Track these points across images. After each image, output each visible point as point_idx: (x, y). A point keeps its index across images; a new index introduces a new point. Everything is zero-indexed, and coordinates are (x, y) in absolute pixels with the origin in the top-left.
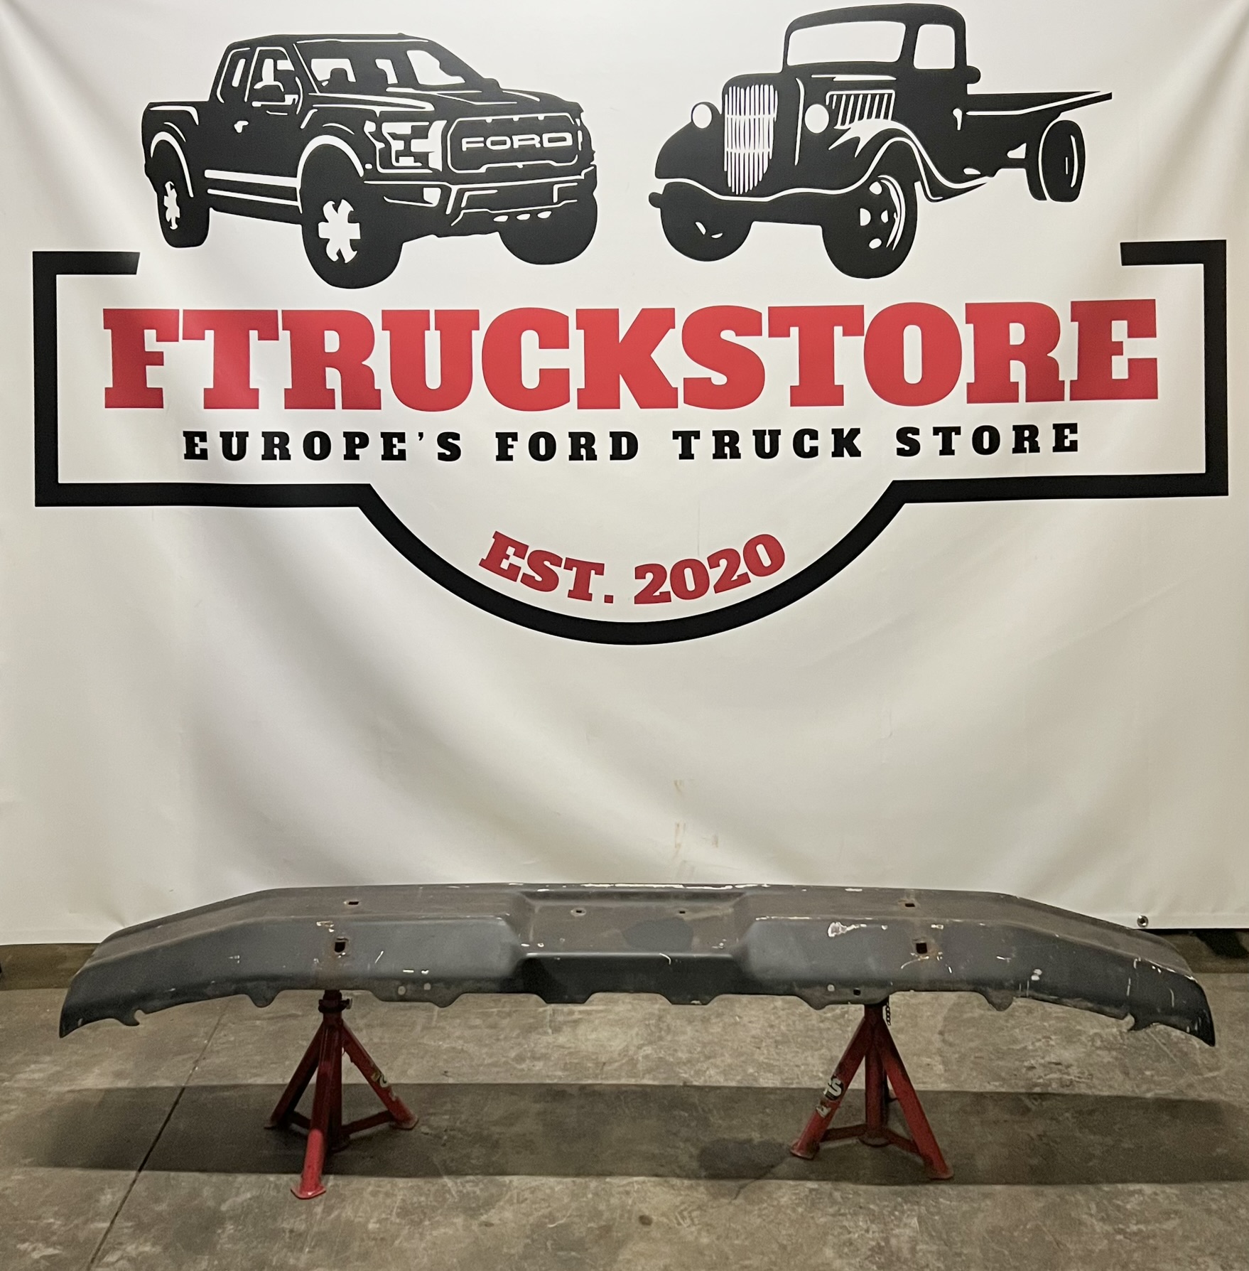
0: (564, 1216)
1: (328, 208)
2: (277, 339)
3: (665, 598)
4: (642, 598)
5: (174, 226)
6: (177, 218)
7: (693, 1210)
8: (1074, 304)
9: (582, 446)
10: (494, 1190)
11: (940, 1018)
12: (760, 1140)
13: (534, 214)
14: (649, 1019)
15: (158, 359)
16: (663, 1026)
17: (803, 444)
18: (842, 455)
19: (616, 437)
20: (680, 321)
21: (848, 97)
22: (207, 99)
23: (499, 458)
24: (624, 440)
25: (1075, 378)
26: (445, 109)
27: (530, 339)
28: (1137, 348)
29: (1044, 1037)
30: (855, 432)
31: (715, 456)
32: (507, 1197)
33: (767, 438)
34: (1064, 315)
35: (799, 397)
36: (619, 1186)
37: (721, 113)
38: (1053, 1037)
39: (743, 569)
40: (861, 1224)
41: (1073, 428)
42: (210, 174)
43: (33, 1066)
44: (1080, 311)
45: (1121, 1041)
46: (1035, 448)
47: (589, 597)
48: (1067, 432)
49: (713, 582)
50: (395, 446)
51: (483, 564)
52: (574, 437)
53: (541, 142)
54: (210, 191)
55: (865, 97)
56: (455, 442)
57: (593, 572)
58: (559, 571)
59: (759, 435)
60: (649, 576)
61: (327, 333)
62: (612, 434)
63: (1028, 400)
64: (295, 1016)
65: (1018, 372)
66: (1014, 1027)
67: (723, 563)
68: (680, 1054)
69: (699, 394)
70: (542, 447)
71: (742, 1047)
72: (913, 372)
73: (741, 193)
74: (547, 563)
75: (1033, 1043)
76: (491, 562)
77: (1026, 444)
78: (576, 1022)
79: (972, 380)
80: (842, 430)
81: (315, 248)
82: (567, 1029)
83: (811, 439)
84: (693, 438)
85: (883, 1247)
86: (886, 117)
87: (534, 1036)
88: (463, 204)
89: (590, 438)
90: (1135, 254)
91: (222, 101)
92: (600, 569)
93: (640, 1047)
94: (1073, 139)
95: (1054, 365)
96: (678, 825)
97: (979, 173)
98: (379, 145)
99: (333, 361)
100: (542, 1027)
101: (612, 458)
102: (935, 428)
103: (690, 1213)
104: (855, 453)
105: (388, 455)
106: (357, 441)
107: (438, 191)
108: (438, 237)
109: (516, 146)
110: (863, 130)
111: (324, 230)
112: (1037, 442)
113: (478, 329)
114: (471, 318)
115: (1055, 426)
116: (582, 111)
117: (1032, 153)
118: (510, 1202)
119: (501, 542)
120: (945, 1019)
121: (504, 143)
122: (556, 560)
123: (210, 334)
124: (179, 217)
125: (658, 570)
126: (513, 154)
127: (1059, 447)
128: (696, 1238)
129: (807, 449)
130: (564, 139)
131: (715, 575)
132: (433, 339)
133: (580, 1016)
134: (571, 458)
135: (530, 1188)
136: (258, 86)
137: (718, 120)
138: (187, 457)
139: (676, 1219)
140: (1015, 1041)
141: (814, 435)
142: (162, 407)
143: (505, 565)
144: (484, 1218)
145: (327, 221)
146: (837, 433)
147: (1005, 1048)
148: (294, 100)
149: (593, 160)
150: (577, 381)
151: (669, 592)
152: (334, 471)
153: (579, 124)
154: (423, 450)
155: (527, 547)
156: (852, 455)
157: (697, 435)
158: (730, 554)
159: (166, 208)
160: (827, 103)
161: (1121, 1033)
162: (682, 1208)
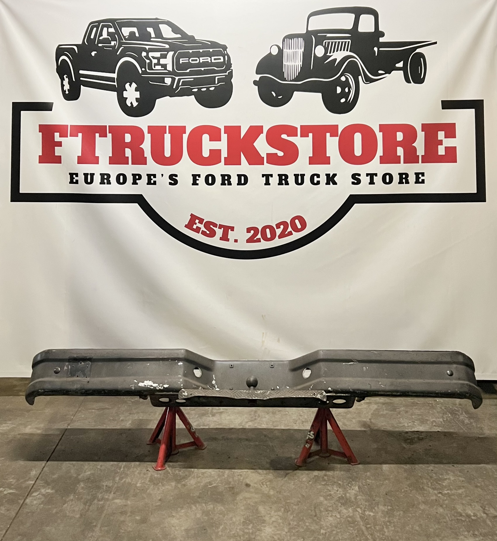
0: (215, 483)
1: (127, 85)
2: (106, 137)
3: (259, 241)
4: (249, 241)
5: (67, 92)
6: (68, 89)
7: (267, 482)
8: (422, 124)
9: (226, 180)
10: (187, 473)
11: (370, 414)
12: (295, 457)
13: (208, 88)
14: (251, 412)
15: (60, 144)
16: (257, 415)
17: (314, 180)
18: (330, 184)
19: (239, 176)
20: (265, 131)
21: (332, 43)
22: (81, 43)
23: (193, 184)
24: (243, 178)
25: (423, 154)
26: (173, 47)
27: (206, 137)
28: (449, 142)
29: (412, 422)
30: (335, 175)
31: (279, 184)
32: (193, 476)
33: (300, 177)
34: (419, 129)
35: (312, 161)
36: (238, 473)
37: (282, 49)
38: (416, 422)
39: (290, 229)
40: (335, 488)
41: (423, 174)
42: (81, 72)
43: (4, 425)
44: (425, 127)
45: (444, 424)
46: (407, 182)
47: (228, 240)
48: (420, 176)
49: (278, 234)
50: (152, 179)
51: (186, 226)
52: (223, 176)
53: (211, 60)
54: (81, 79)
55: (339, 42)
56: (176, 178)
57: (230, 230)
58: (216, 229)
59: (296, 176)
60: (252, 232)
61: (126, 135)
62: (238, 175)
63: (404, 163)
64: (108, 409)
65: (400, 151)
66: (400, 418)
67: (282, 227)
68: (263, 425)
69: (273, 159)
70: (210, 180)
71: (288, 423)
72: (358, 151)
73: (290, 80)
74: (211, 226)
75: (408, 424)
76: (189, 226)
77: (404, 181)
78: (221, 413)
79: (382, 155)
80: (330, 174)
81: (122, 101)
82: (217, 415)
83: (317, 177)
84: (270, 177)
85: (344, 497)
86: (347, 50)
87: (204, 418)
88: (180, 84)
89: (229, 177)
90: (447, 105)
91: (87, 44)
92: (232, 229)
93: (247, 422)
94: (422, 59)
95: (415, 149)
96: (263, 333)
97: (384, 73)
98: (148, 61)
99: (128, 145)
100: (208, 414)
101: (238, 184)
102: (367, 174)
103: (266, 483)
104: (335, 183)
105: (149, 183)
106: (137, 177)
107: (170, 79)
108: (170, 97)
109: (201, 62)
110: (338, 56)
111: (125, 94)
112: (408, 180)
113: (185, 133)
114: (183, 129)
115: (416, 173)
116: (227, 48)
117: (405, 65)
118: (194, 477)
119: (193, 218)
120: (372, 414)
121: (196, 60)
122: (215, 225)
123: (80, 135)
124: (69, 88)
125: (256, 229)
126: (200, 65)
127: (417, 182)
128: (268, 492)
129: (315, 182)
130: (220, 59)
131: (278, 231)
132: (167, 137)
133: (223, 410)
134: (222, 184)
135: (202, 473)
136: (101, 38)
137: (281, 51)
138: (70, 183)
139: (260, 485)
140: (400, 423)
141: (318, 176)
142: (61, 163)
143: (195, 227)
144: (183, 483)
145: (127, 91)
146: (328, 175)
147: (396, 425)
148: (115, 43)
149: (231, 67)
150: (224, 154)
151: (260, 238)
152: (128, 189)
153: (226, 53)
154: (163, 181)
155: (204, 220)
156: (333, 184)
157: (271, 176)
158: (285, 223)
159: (64, 85)
160: (324, 45)
161: (444, 421)
162: (263, 481)
